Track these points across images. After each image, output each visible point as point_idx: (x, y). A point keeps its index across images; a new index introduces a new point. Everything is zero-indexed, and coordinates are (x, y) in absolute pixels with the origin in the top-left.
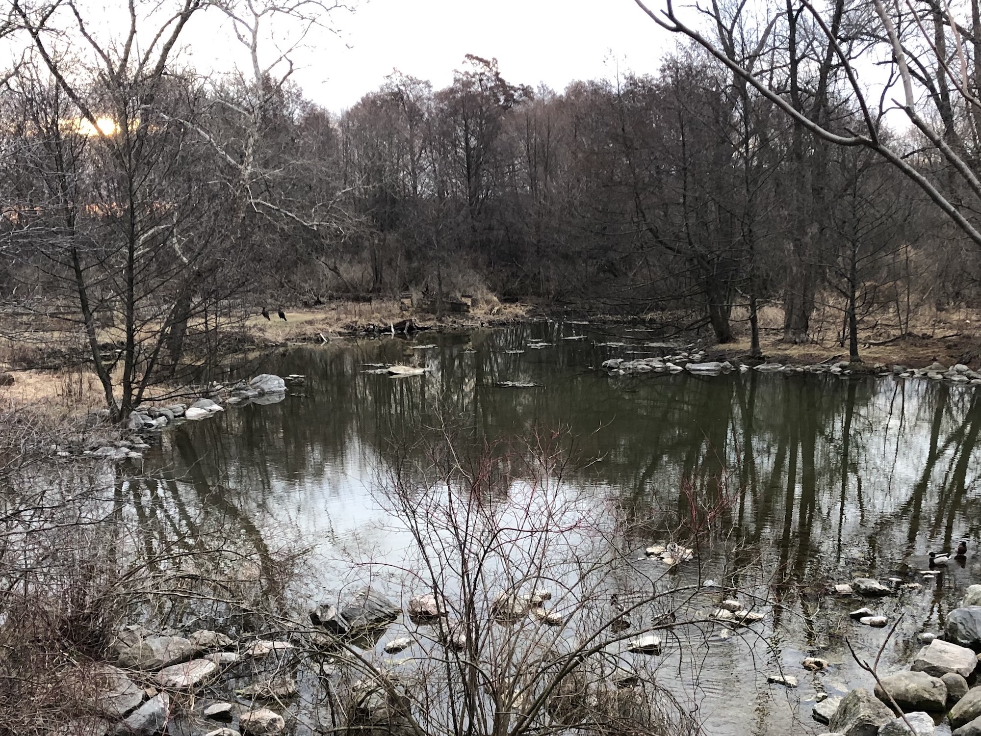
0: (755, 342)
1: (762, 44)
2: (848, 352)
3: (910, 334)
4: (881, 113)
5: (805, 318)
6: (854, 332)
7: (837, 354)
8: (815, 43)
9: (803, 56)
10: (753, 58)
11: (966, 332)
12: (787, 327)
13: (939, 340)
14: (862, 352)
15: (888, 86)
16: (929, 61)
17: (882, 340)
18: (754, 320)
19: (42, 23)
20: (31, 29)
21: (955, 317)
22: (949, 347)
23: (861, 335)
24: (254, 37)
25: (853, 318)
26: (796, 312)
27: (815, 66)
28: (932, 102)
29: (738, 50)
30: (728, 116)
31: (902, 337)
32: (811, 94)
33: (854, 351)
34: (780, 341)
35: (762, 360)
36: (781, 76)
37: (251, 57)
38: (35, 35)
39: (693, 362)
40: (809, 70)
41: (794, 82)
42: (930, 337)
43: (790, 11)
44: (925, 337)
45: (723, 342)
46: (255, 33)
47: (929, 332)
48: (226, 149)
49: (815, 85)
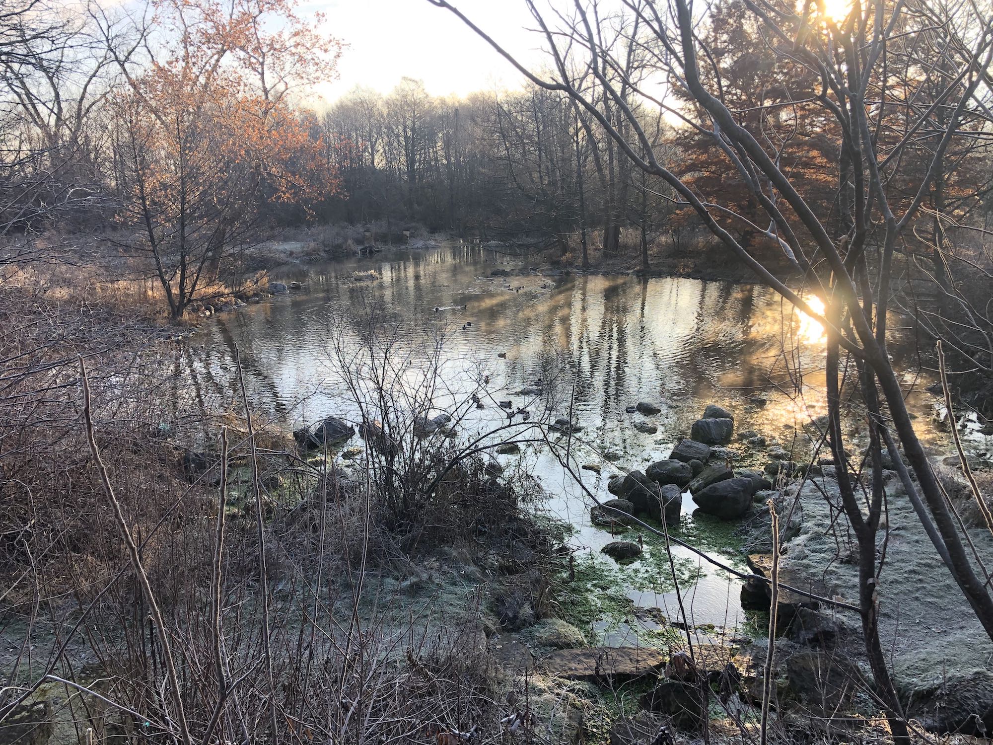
0: (585, 257)
6: (645, 250)
12: (605, 247)
14: (651, 261)
19: (127, 58)
20: (119, 62)
24: (262, 68)
25: (645, 241)
26: (610, 238)
33: (646, 262)
37: (260, 80)
38: (122, 66)
46: (262, 64)
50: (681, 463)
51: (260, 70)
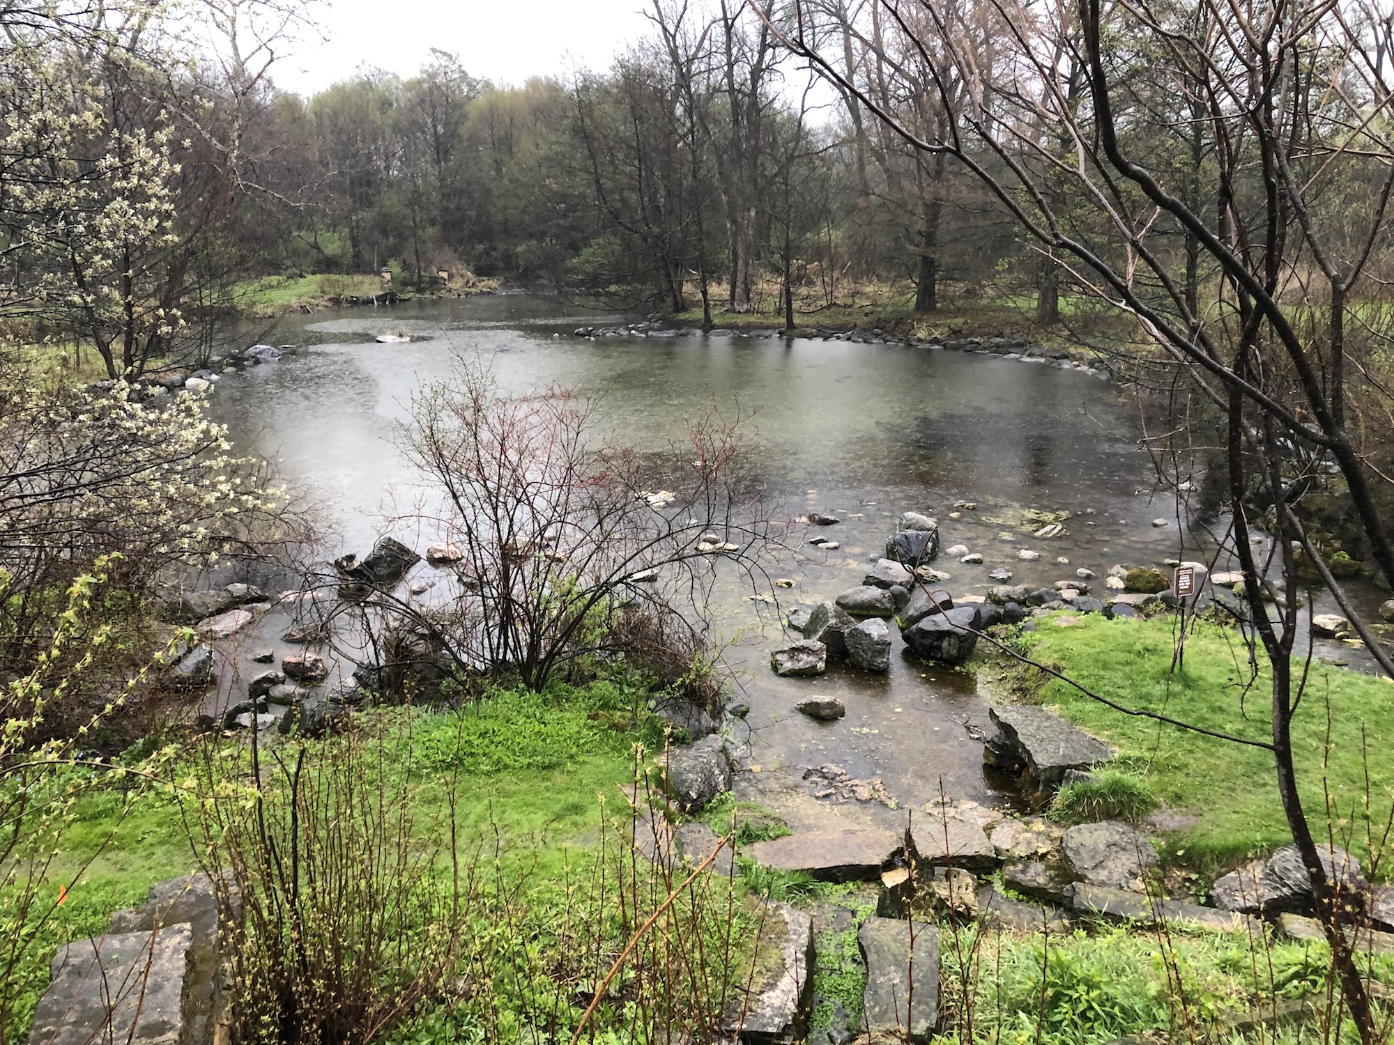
0: (707, 312)
1: (699, 47)
2: (783, 320)
3: (835, 304)
4: (803, 112)
5: (747, 291)
6: (789, 303)
7: (775, 322)
8: (746, 50)
9: (737, 61)
10: (690, 61)
11: (879, 302)
12: (733, 297)
13: (859, 309)
14: (797, 320)
15: (809, 88)
16: (840, 69)
17: (811, 309)
18: (705, 293)
21: (869, 289)
22: (866, 315)
23: (794, 306)
24: (233, 27)
25: (788, 290)
26: (739, 284)
27: (747, 69)
28: (843, 102)
29: (680, 52)
30: (672, 112)
31: (828, 307)
32: (745, 94)
33: (790, 320)
34: (727, 311)
35: (713, 328)
36: (718, 77)
37: (230, 44)
39: (654, 330)
40: (742, 72)
41: (731, 83)
42: (851, 306)
43: (725, 19)
44: (845, 306)
45: (678, 312)
46: (233, 21)
47: (849, 301)
48: (212, 134)
49: (748, 88)
50: (880, 590)
51: (230, 29)
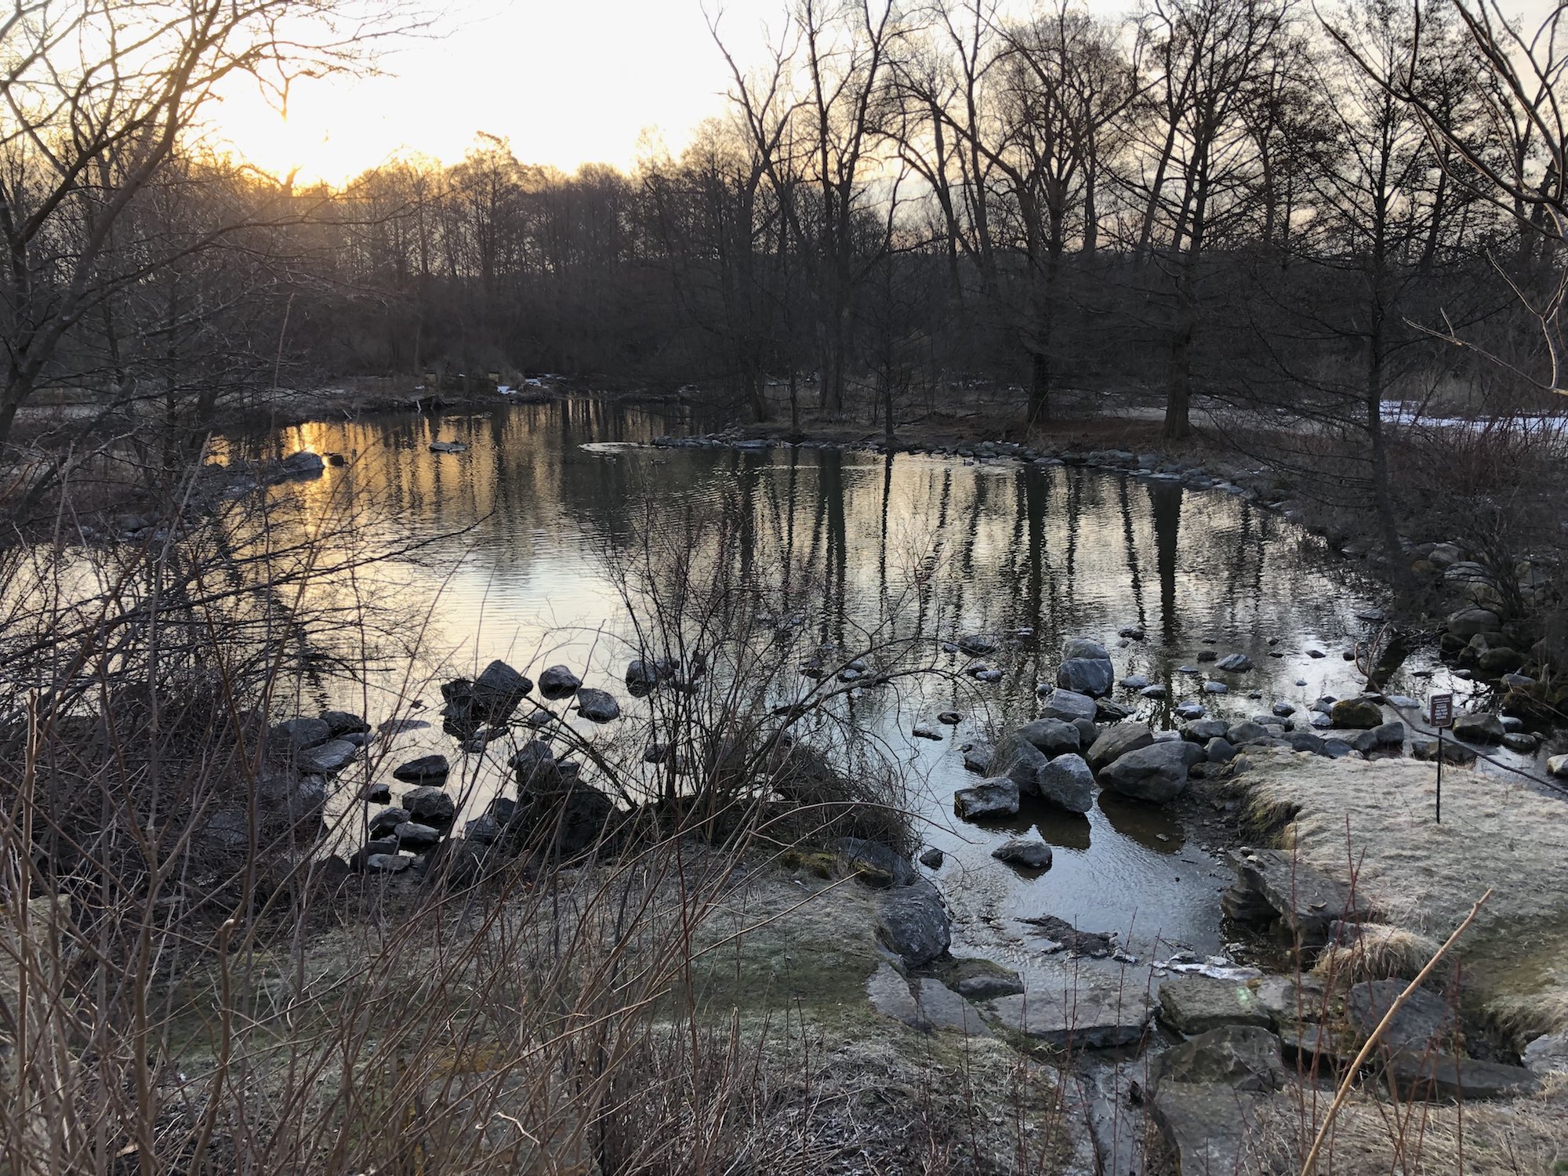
0: (795, 422)
3: (936, 414)
5: (838, 398)
6: (889, 412)
7: (871, 432)
11: (984, 413)
12: (823, 404)
13: (961, 419)
14: (895, 431)
26: (830, 390)
31: (929, 417)
34: (817, 420)
35: (803, 438)
39: (737, 440)
43: (820, 101)
45: (761, 421)
47: (950, 411)
50: (1065, 724)
